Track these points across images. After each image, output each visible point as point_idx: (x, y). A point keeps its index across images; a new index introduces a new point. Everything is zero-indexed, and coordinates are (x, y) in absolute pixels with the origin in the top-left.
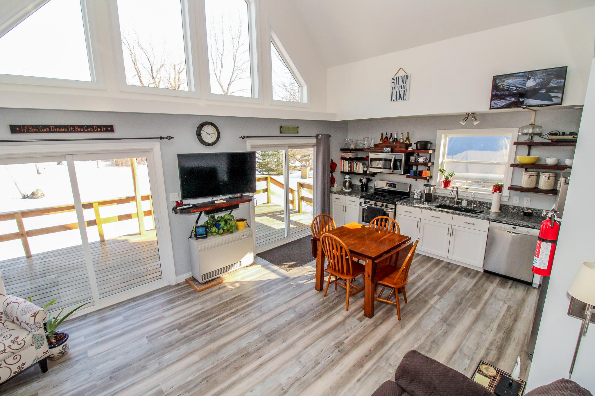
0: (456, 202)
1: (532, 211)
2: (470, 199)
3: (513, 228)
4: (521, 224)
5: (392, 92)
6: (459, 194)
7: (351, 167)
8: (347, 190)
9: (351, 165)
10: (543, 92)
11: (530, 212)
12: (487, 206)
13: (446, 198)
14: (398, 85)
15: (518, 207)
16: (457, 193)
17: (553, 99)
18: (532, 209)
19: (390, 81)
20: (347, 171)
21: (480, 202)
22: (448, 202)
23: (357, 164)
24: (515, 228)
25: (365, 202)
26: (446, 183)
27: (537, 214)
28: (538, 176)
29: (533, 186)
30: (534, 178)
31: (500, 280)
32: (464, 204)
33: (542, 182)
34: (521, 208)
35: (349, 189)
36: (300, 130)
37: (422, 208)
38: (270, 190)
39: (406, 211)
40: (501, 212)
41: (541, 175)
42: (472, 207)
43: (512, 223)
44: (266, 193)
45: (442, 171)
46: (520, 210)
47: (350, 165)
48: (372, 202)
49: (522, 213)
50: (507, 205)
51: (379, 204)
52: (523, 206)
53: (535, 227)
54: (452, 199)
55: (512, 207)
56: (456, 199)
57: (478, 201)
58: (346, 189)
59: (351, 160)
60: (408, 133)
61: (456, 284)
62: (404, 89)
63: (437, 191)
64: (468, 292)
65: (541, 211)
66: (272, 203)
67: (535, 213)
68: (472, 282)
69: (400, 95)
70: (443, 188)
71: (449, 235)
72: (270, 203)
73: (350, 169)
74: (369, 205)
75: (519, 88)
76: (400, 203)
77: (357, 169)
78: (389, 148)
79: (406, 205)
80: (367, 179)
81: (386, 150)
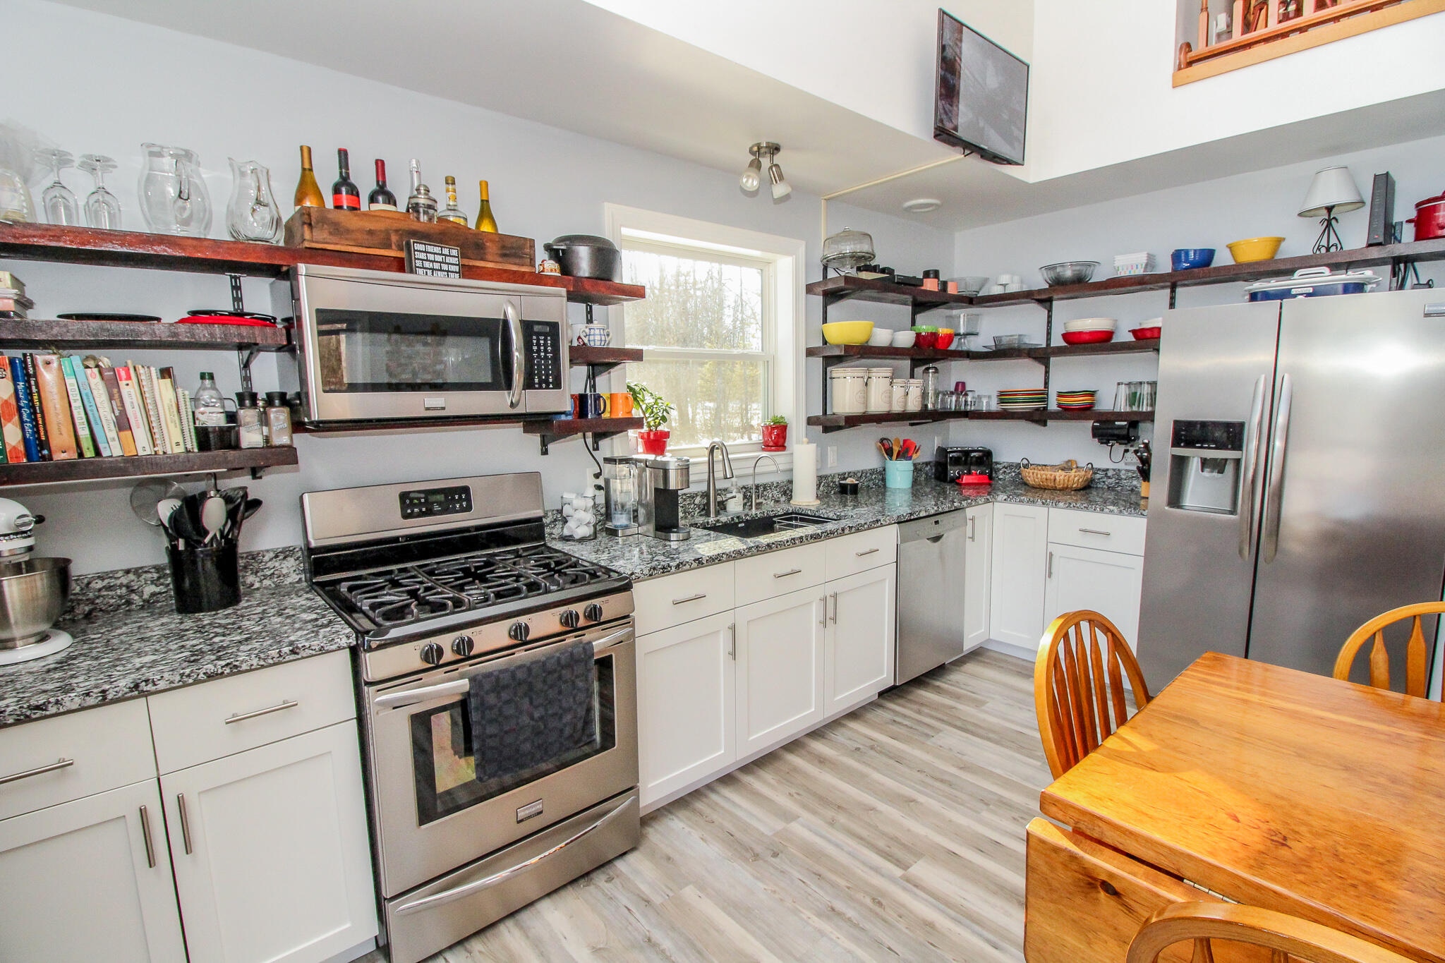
0: (713, 507)
24: (938, 522)
25: (433, 655)
26: (658, 442)
42: (754, 510)
43: (933, 512)
45: (635, 394)
48: (493, 635)
51: (546, 621)
56: (713, 492)
60: (485, 186)
71: (823, 626)
73: (14, 435)
76: (646, 572)
77: (123, 424)
78: (446, 251)
79: (678, 566)
80: (228, 499)
81: (431, 257)
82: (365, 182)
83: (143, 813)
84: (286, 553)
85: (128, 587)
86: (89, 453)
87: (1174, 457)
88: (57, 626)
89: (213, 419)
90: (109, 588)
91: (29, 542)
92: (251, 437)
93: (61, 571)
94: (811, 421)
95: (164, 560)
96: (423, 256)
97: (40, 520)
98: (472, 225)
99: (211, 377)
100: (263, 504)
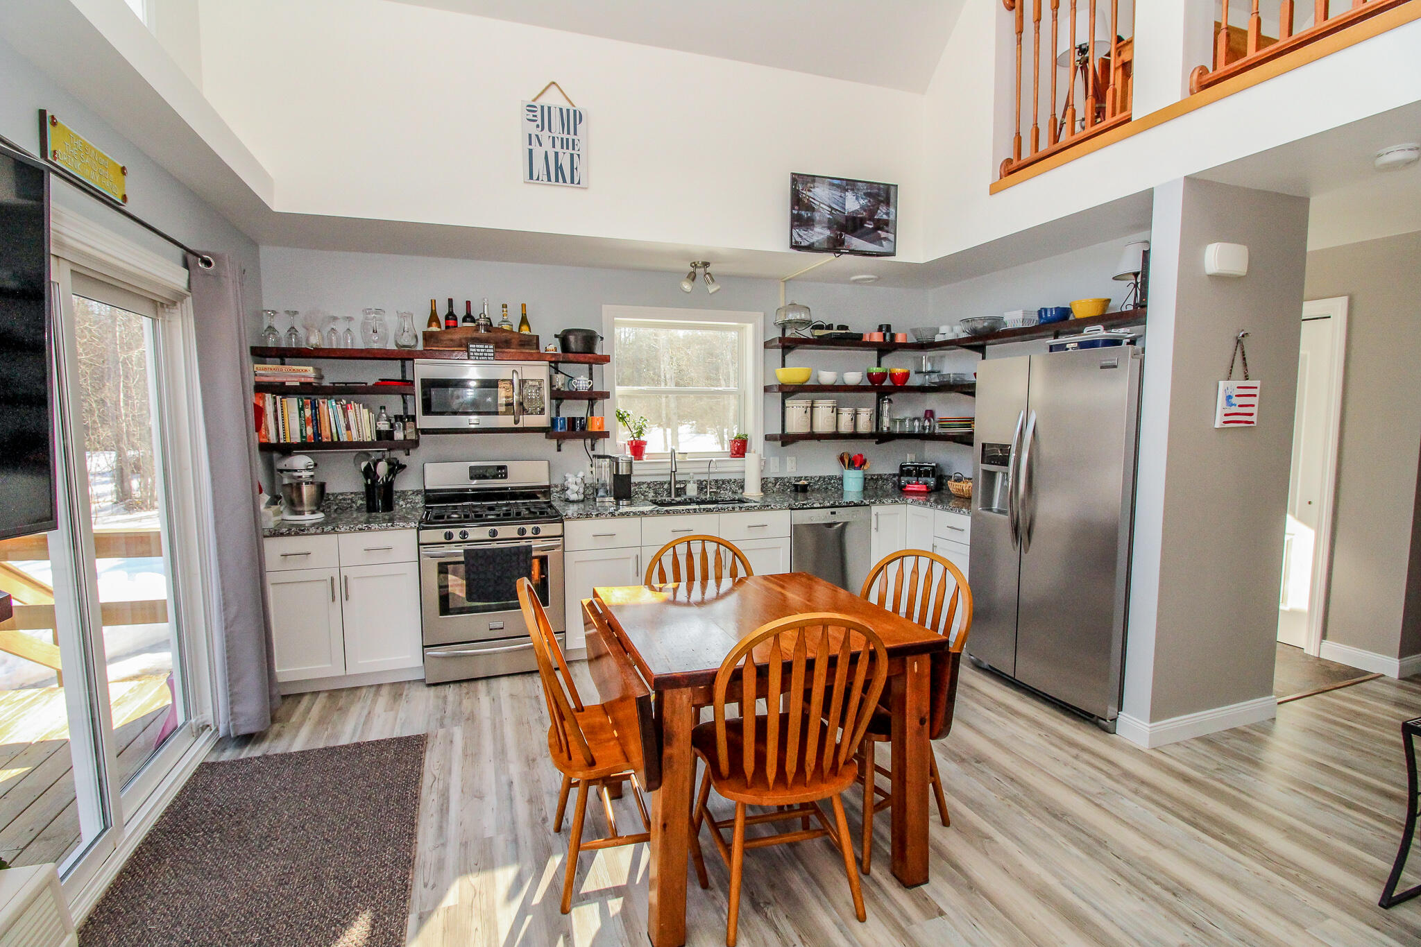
0: (673, 491)
2: (702, 478)
5: (531, 151)
7: (313, 421)
8: (309, 519)
9: (314, 415)
10: (871, 227)
14: (551, 135)
17: (884, 243)
18: (807, 477)
19: (521, 111)
20: (299, 440)
23: (344, 410)
24: (834, 513)
25: (449, 536)
26: (639, 447)
28: (812, 406)
29: (805, 428)
30: (806, 411)
33: (819, 418)
34: (786, 480)
35: (313, 512)
37: (642, 514)
39: (597, 535)
40: (766, 492)
41: (816, 404)
43: (829, 504)
45: (623, 417)
46: (785, 485)
48: (477, 533)
51: (508, 531)
52: (789, 475)
56: (672, 482)
58: (301, 514)
59: (310, 392)
60: (524, 306)
62: (571, 151)
69: (559, 168)
73: (310, 431)
74: (466, 546)
75: (837, 210)
76: (575, 515)
77: (348, 428)
78: (487, 347)
79: (597, 515)
80: (389, 463)
81: (478, 350)
82: (460, 312)
83: (332, 579)
84: (417, 493)
85: (351, 499)
86: (336, 439)
87: (985, 471)
88: (318, 509)
89: (384, 426)
90: (344, 499)
91: (312, 473)
92: (399, 435)
93: (322, 487)
94: (768, 438)
95: (363, 489)
96: (474, 350)
97: (316, 465)
98: (516, 329)
99: (384, 408)
100: (408, 468)
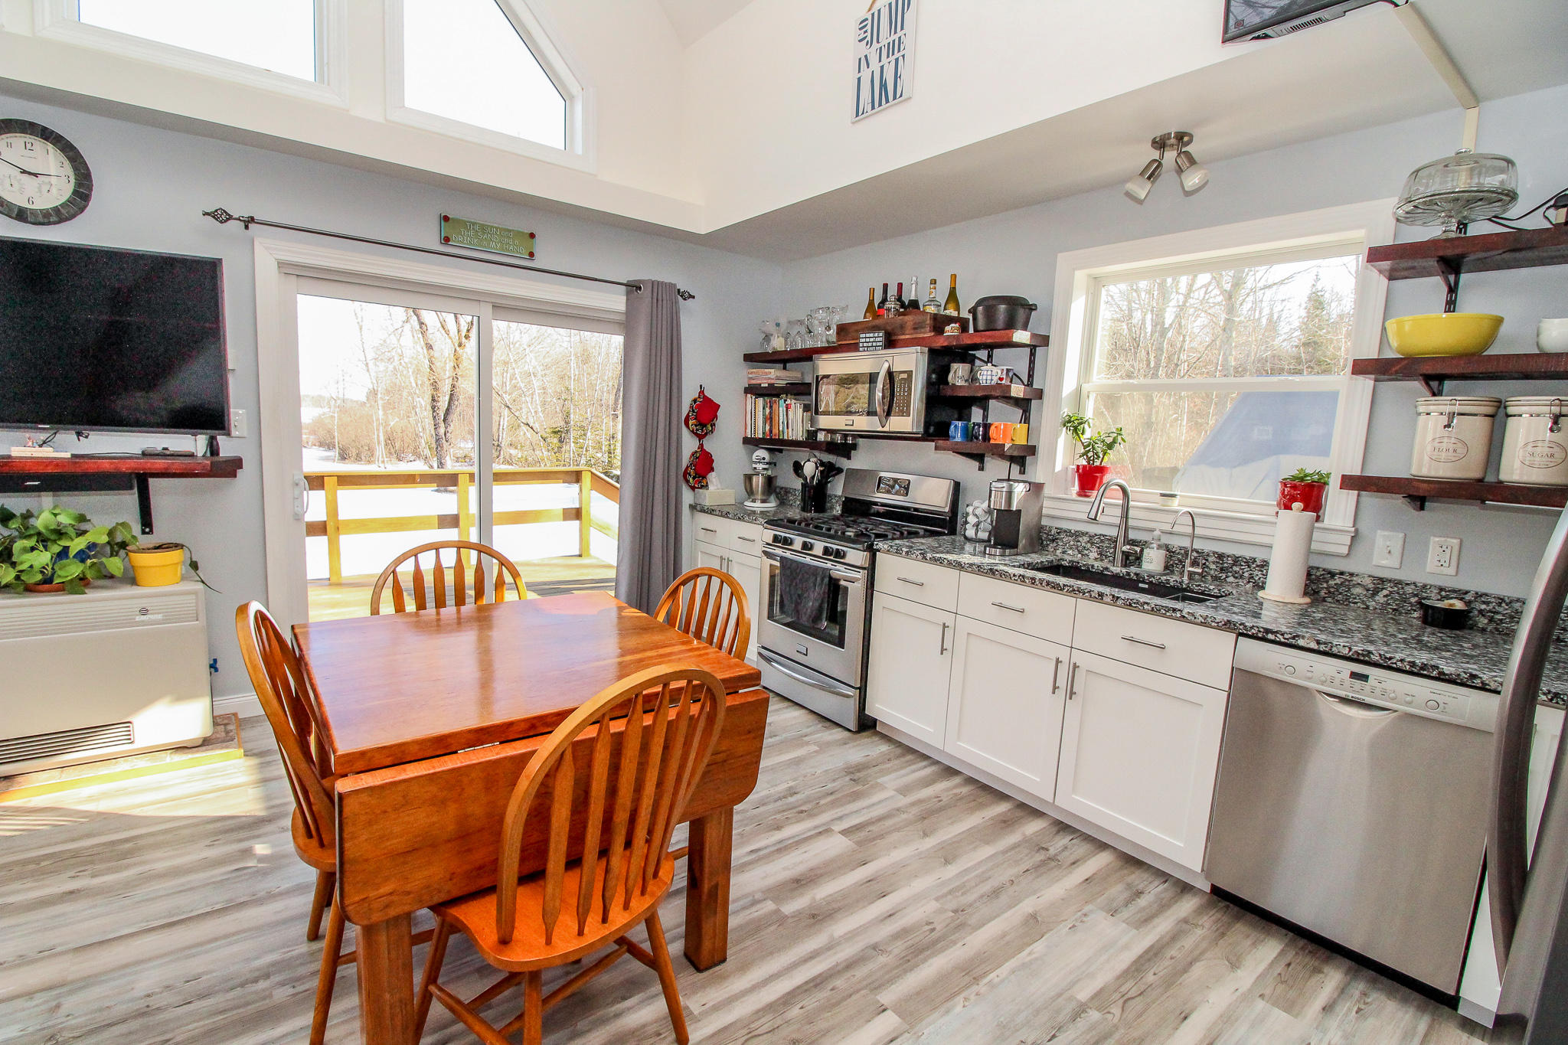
0: (1119, 556)
1: (1468, 603)
2: (1177, 543)
3: (1354, 675)
4: (1398, 656)
5: (859, 79)
6: (1131, 523)
7: (770, 419)
8: (758, 506)
9: (771, 413)
11: (1459, 605)
12: (1251, 577)
13: (1086, 539)
14: (879, 46)
15: (1398, 583)
16: (1125, 516)
18: (1467, 592)
19: (852, 32)
20: (761, 436)
21: (1221, 556)
22: (1093, 555)
23: (788, 407)
24: (1364, 678)
25: (776, 539)
26: (1089, 478)
27: (1491, 620)
28: (1498, 415)
29: (1469, 469)
30: (1475, 430)
31: (1282, 953)
32: (1153, 562)
33: (1521, 442)
34: (1409, 590)
36: (540, 247)
37: (959, 566)
38: (589, 514)
39: (905, 580)
40: (1311, 605)
41: (1511, 410)
42: (1186, 578)
43: (1345, 651)
44: (578, 522)
45: (1075, 425)
46: (1404, 599)
47: (768, 411)
48: (797, 542)
49: (1416, 615)
50: (1342, 573)
51: (819, 547)
52: (1421, 580)
53: (1473, 676)
54: (1104, 544)
55: (1367, 581)
56: (1121, 540)
57: (1214, 553)
58: (754, 501)
59: (771, 393)
60: (954, 277)
61: (1039, 947)
62: (897, 55)
63: (1049, 507)
64: (1081, 1010)
65: (1517, 605)
66: (595, 558)
67: (1481, 612)
68: (1126, 947)
69: (883, 86)
70: (1074, 496)
71: (1061, 693)
72: (589, 555)
73: (767, 427)
78: (876, 335)
81: (868, 340)
86: (781, 437)
96: (863, 340)
